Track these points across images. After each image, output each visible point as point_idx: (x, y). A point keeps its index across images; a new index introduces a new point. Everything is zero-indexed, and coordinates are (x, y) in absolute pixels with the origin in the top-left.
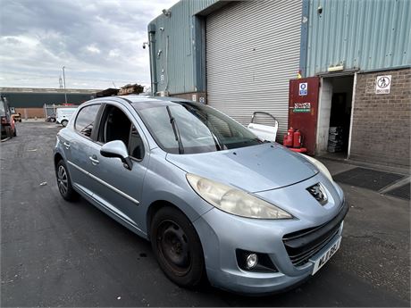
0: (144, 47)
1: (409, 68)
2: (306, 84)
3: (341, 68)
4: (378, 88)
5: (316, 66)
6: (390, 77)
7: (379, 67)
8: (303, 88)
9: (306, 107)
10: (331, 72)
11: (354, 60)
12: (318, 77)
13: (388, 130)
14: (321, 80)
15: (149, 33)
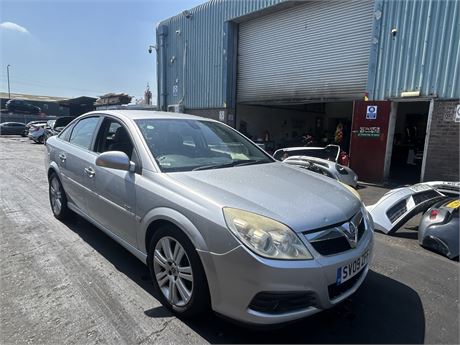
0: (150, 52)
2: (376, 107)
3: (417, 93)
4: (457, 116)
5: (386, 90)
8: (372, 112)
9: (375, 131)
10: (404, 97)
11: (431, 87)
12: (389, 102)
14: (392, 104)
15: (158, 36)
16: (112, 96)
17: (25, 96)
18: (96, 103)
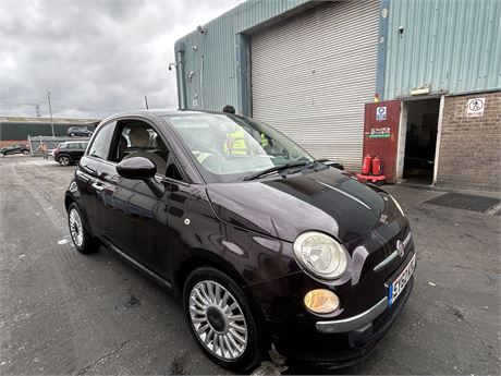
0: (170, 69)
1: (498, 91)
2: (385, 108)
3: (427, 91)
4: (469, 111)
5: (396, 89)
6: (483, 100)
7: (471, 90)
8: (381, 113)
9: (385, 132)
10: (415, 95)
11: (441, 83)
12: (398, 100)
13: (480, 155)
14: (402, 103)
15: (176, 53)
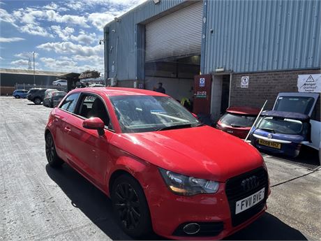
2: (204, 79)
3: (222, 70)
5: (210, 67)
6: (248, 77)
7: (243, 71)
8: (202, 82)
9: (204, 94)
10: (218, 72)
12: (211, 75)
14: (213, 77)
15: (104, 33)
16: (88, 72)
17: (45, 72)
18: (80, 77)
